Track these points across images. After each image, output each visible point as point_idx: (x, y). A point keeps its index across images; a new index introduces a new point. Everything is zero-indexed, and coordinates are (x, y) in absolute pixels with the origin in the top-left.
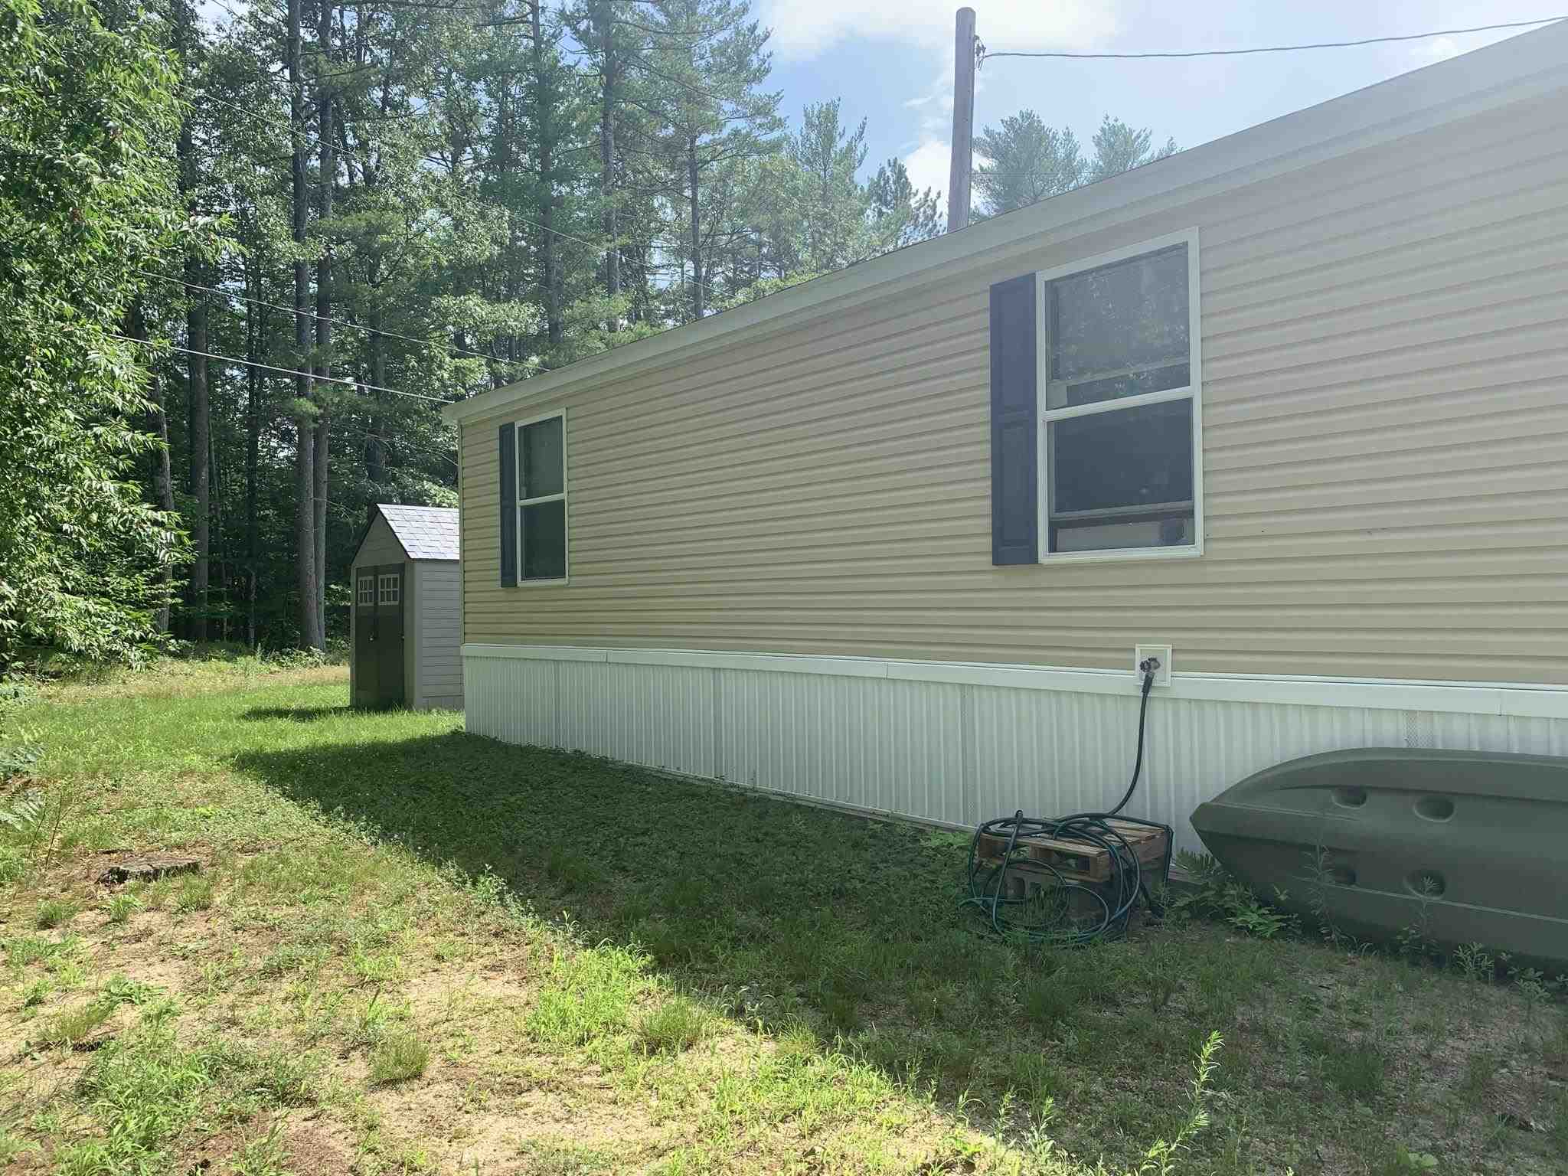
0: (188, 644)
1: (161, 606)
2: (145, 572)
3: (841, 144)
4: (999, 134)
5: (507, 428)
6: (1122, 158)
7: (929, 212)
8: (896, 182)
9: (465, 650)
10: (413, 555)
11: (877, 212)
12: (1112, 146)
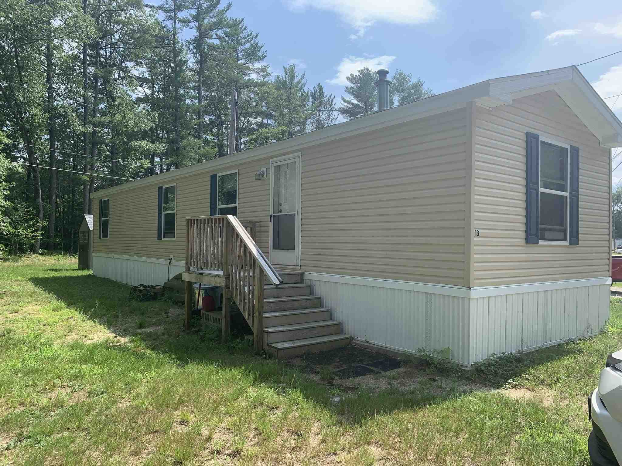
0: (46, 251)
1: (36, 239)
5: (101, 201)
6: (401, 84)
7: (330, 103)
8: (319, 92)
9: (94, 254)
10: (90, 229)
11: (312, 102)
12: (399, 80)
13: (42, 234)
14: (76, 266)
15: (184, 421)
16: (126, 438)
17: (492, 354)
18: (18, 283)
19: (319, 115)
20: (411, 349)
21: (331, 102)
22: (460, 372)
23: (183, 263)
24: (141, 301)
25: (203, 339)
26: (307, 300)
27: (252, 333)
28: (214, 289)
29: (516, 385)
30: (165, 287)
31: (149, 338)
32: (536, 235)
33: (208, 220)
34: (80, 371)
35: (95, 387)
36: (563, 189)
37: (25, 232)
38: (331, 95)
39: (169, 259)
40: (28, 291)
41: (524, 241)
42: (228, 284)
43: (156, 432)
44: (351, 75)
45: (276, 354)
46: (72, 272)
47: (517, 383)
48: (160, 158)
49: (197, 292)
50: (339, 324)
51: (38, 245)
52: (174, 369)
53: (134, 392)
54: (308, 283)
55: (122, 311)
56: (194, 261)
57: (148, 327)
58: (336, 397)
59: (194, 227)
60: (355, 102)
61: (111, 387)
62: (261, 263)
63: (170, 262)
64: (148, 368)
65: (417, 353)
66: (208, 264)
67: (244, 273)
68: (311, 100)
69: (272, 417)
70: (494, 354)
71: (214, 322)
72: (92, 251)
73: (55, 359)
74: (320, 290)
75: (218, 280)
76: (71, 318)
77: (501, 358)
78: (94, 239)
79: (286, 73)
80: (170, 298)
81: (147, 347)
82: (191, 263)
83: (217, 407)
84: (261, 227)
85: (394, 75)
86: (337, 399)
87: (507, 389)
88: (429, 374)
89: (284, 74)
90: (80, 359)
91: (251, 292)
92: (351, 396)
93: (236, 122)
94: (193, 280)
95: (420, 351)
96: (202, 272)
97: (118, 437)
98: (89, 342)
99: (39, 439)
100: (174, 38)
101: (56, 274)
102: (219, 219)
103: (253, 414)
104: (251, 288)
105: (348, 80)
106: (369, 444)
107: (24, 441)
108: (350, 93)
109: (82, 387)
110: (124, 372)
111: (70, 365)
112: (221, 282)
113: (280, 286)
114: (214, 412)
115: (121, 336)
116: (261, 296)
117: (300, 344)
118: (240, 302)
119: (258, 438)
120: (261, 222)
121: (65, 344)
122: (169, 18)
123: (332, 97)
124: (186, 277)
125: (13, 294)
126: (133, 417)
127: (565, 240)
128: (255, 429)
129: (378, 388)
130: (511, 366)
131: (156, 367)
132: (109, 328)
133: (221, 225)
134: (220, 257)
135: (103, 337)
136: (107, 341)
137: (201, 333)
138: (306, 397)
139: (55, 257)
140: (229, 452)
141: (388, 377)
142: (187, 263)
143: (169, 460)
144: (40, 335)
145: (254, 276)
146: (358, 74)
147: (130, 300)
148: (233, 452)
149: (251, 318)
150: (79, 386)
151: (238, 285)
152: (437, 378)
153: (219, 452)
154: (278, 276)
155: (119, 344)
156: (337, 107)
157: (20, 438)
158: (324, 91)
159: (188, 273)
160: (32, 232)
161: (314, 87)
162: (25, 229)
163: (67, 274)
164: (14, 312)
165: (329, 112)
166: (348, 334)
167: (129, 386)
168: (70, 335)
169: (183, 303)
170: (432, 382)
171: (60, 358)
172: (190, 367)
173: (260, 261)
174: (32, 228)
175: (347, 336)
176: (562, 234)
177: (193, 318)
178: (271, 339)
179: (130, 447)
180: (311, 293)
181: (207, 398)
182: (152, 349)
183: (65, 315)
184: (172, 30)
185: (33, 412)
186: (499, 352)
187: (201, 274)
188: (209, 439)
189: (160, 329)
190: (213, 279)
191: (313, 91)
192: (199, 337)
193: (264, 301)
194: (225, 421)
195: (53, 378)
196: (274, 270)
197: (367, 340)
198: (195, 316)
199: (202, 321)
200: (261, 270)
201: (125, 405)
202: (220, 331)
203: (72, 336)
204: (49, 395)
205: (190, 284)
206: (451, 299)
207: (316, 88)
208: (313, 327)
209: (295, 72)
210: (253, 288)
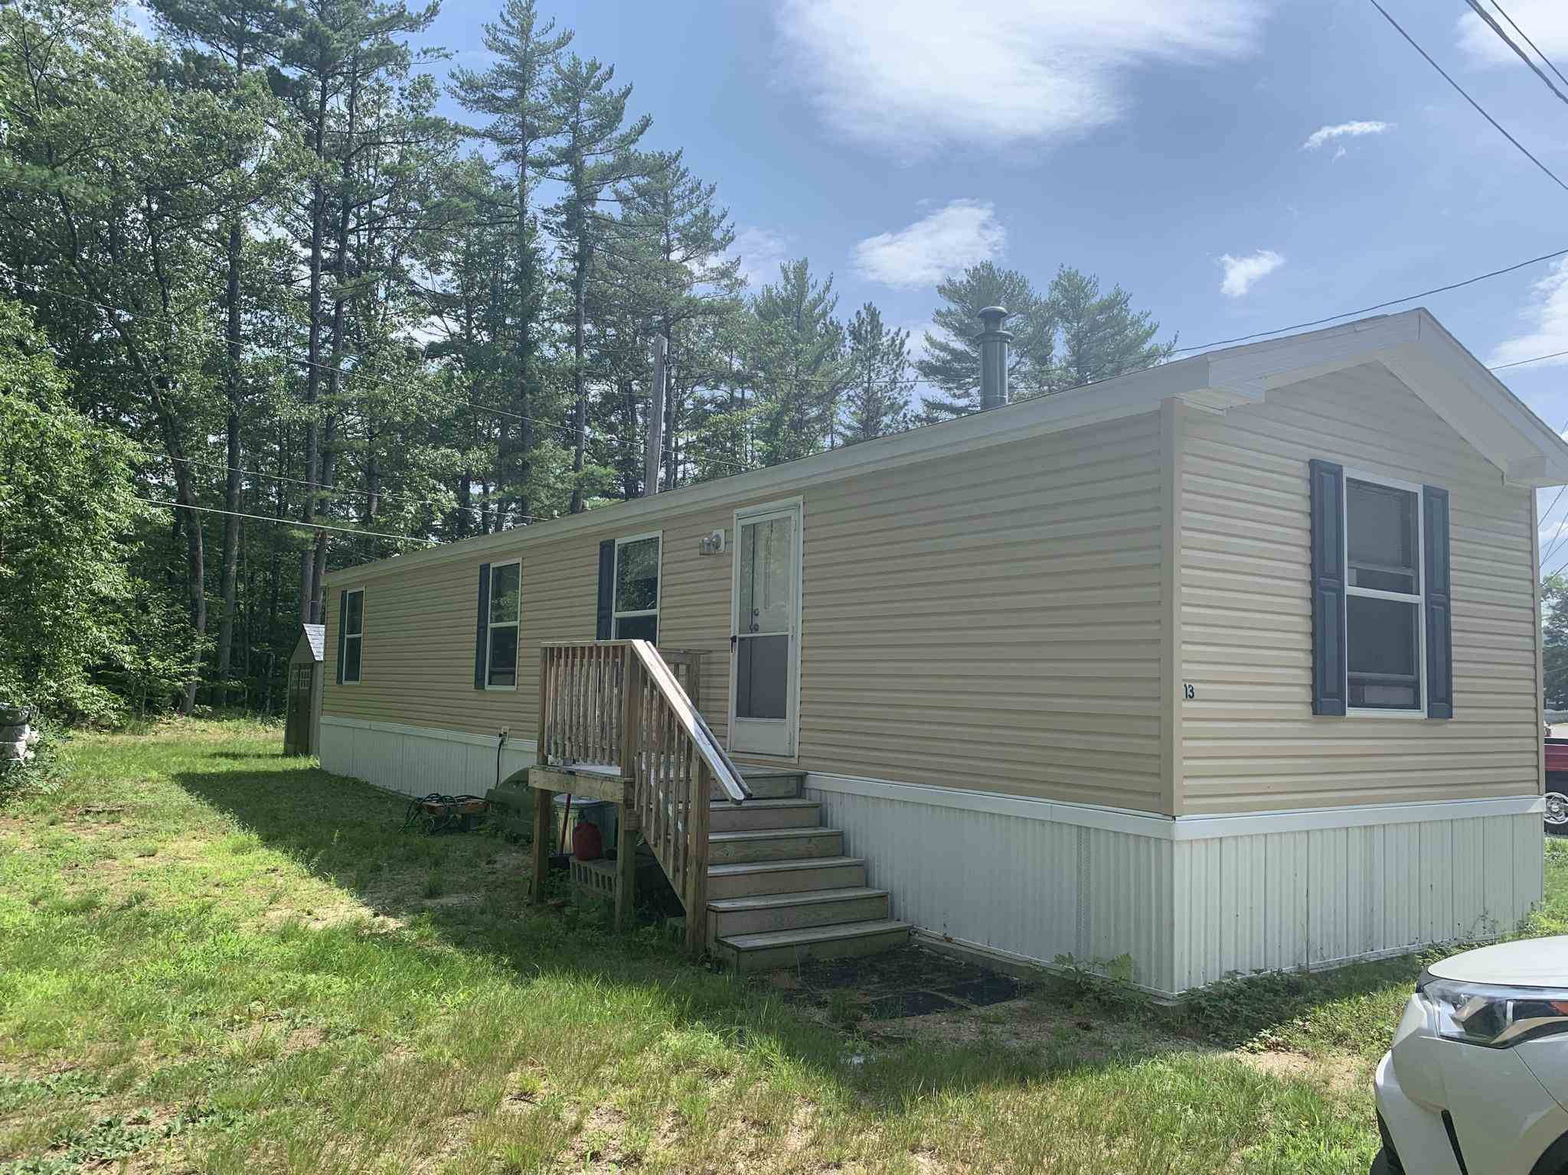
3: (811, 295)
4: (962, 282)
5: (344, 593)
6: (1074, 303)
7: (897, 351)
8: (870, 323)
9: (322, 720)
10: (317, 659)
11: (853, 349)
12: (1066, 290)
13: (201, 670)
14: (280, 747)
15: (525, 1094)
16: (407, 1121)
17: (1229, 973)
18: (149, 784)
19: (870, 378)
20: (1043, 956)
21: (900, 348)
22: (1150, 1010)
23: (533, 745)
24: (433, 833)
25: (572, 925)
26: (810, 838)
27: (681, 913)
28: (601, 808)
29: (1278, 1044)
30: (488, 802)
31: (451, 920)
32: (1340, 694)
33: (591, 649)
34: (303, 987)
35: (337, 1019)
36: (1407, 587)
38: (899, 330)
39: (500, 735)
40: (175, 804)
41: (1307, 710)
42: (630, 797)
43: (466, 1112)
44: (949, 281)
45: (734, 960)
46: (270, 761)
47: (1281, 1039)
48: (484, 484)
49: (562, 815)
50: (883, 897)
51: (192, 695)
52: (507, 988)
53: (421, 1032)
54: (813, 798)
55: (390, 858)
56: (556, 743)
57: (448, 893)
58: (858, 1055)
59: (558, 665)
60: (959, 345)
61: (372, 1021)
62: (704, 749)
63: (502, 742)
64: (451, 984)
65: (1056, 966)
66: (587, 749)
67: (667, 774)
68: (849, 342)
69: (714, 1092)
70: (1236, 972)
71: (598, 886)
72: (317, 711)
73: (247, 960)
74: (843, 817)
75: (608, 786)
76: (274, 871)
77: (1250, 982)
78: (325, 681)
79: (787, 278)
80: (498, 828)
81: (445, 939)
82: (549, 746)
83: (596, 1067)
84: (710, 663)
85: (1057, 279)
86: (857, 1060)
87: (1255, 1053)
88: (1079, 1015)
89: (783, 282)
90: (301, 961)
91: (681, 817)
92: (893, 1054)
93: (665, 399)
94: (554, 788)
95: (1060, 959)
96: (574, 767)
97: (389, 1119)
98: (319, 926)
99: (232, 1117)
100: (522, 200)
101: (238, 766)
102: (615, 648)
103: (673, 1084)
104: (681, 806)
105: (940, 292)
106: (914, 1151)
107: (202, 1120)
108: (945, 325)
109: (310, 1020)
110: (398, 991)
111: (280, 974)
112: (615, 793)
113: (745, 804)
114: (590, 1077)
115: (387, 914)
116: (704, 827)
117: (790, 940)
118: (656, 839)
119: (680, 1132)
120: (710, 651)
121: (263, 929)
122: (509, 156)
123: (903, 334)
124: (538, 780)
125: (143, 812)
126: (420, 1082)
127: (1416, 706)
128: (675, 1113)
129: (956, 1040)
130: (1274, 1001)
131: (466, 982)
132: (361, 895)
133: (619, 660)
134: (614, 731)
135: (348, 915)
136: (357, 923)
137: (568, 910)
138: (790, 1052)
139: (231, 724)
140: (618, 1156)
141: (984, 1019)
142: (541, 747)
143: (495, 1166)
144: (209, 907)
145: (688, 779)
146: (965, 278)
147: (405, 830)
148: (627, 1156)
149: (680, 875)
150: (304, 1017)
151: (654, 802)
152: (1094, 1025)
153: (596, 1156)
154: (741, 780)
155: (384, 931)
156: (914, 358)
157: (192, 1115)
158: (881, 321)
159: (544, 769)
160: (178, 664)
161: (858, 313)
163: (262, 765)
164: (146, 853)
165: (895, 373)
166: (905, 920)
167: (409, 1020)
168: (273, 910)
169: (529, 841)
170: (1082, 1032)
171: (258, 959)
172: (540, 984)
173: (702, 746)
174: (180, 652)
175: (901, 925)
176: (1411, 691)
177: (552, 874)
178: (723, 927)
179: (414, 1140)
180: (822, 822)
181: (576, 1049)
182: (459, 944)
183: (261, 864)
184: (516, 183)
185: (212, 1067)
186: (1248, 968)
187: (572, 773)
188: (577, 1129)
189: (478, 899)
190: (597, 785)
191: (855, 321)
192: (564, 920)
193: (711, 838)
194: (613, 1095)
195: (245, 1001)
196: (731, 764)
197: (948, 935)
198: (556, 870)
199: (573, 883)
200: (704, 767)
201: (403, 1057)
202: (611, 904)
203: (280, 912)
204: (243, 1034)
205: (546, 795)
206: (1132, 842)
207: (864, 314)
208: (824, 903)
209: (808, 275)
210: (687, 808)
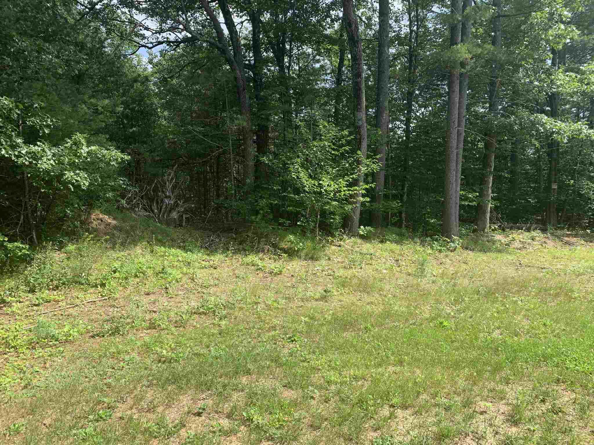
0: (371, 229)
1: (355, 203)
2: (346, 178)
13: (369, 193)
37: (334, 187)
51: (356, 218)
160: (347, 186)
162: (334, 179)
